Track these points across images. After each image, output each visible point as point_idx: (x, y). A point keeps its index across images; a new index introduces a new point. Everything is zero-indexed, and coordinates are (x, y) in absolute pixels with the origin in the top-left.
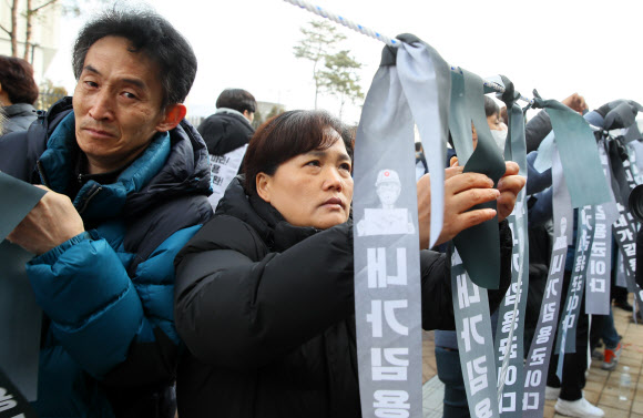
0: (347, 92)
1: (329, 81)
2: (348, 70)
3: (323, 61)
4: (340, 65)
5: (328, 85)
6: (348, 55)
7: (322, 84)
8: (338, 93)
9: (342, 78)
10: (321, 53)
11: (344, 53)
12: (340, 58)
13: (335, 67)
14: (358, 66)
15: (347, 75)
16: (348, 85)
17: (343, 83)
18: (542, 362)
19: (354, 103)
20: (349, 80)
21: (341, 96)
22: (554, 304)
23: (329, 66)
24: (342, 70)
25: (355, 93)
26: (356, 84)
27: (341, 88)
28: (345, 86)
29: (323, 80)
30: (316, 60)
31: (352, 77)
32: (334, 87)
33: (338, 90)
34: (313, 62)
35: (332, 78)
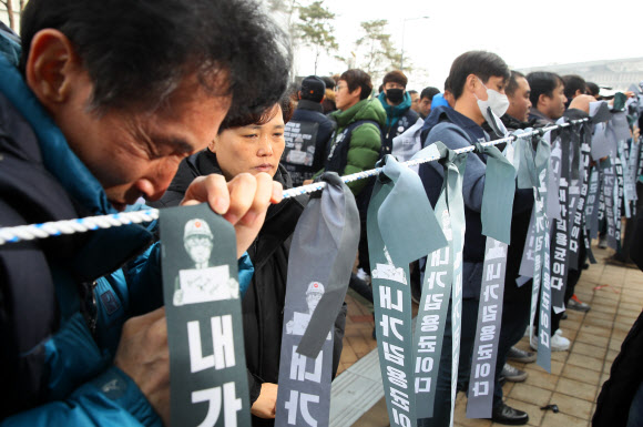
0: (322, 43)
1: (304, 33)
2: (322, 21)
3: (297, 14)
4: (314, 16)
5: (303, 37)
6: (322, 6)
7: (298, 37)
8: (313, 44)
9: (317, 29)
10: (295, 5)
11: (317, 4)
12: (313, 9)
13: (309, 19)
14: (331, 17)
15: (321, 26)
16: (322, 35)
17: (318, 35)
18: (489, 356)
19: (328, 54)
20: (324, 32)
21: (316, 47)
22: (495, 306)
23: (303, 18)
24: (316, 21)
25: (329, 44)
26: (330, 35)
27: (316, 39)
28: (319, 37)
29: (298, 32)
30: (291, 12)
31: (326, 28)
32: (309, 39)
33: (313, 41)
34: (287, 15)
35: (306, 30)
